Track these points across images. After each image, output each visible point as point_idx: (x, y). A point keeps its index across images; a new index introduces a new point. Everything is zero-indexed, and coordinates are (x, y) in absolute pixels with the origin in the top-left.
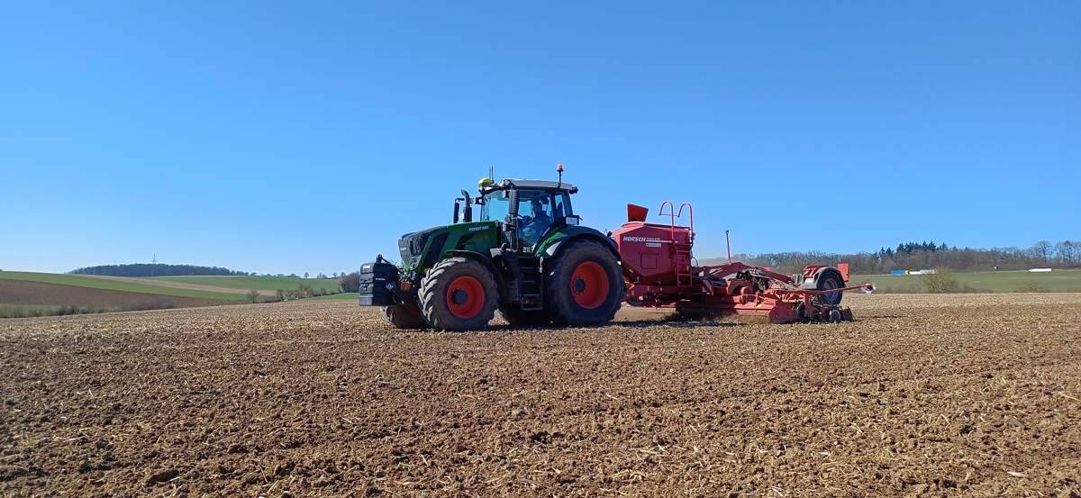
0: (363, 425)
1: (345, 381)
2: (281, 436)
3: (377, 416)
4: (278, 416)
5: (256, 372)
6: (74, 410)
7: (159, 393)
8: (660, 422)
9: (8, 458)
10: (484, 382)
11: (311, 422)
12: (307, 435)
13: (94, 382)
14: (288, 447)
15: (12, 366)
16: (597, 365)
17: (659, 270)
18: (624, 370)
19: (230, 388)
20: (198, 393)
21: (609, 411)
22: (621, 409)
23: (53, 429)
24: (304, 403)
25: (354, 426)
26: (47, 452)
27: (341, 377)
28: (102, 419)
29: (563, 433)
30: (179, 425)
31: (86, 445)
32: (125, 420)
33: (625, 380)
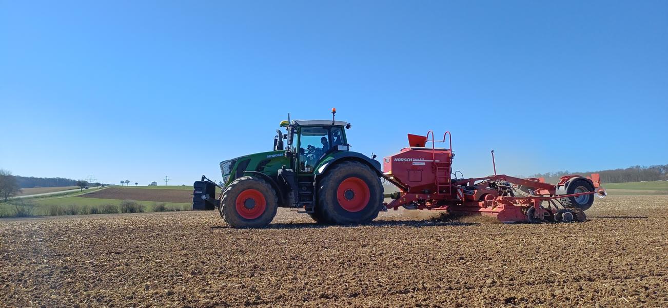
0: (392, 284)
1: (374, 254)
2: (347, 289)
3: (399, 279)
4: (342, 276)
5: (323, 247)
6: (234, 267)
7: (274, 258)
8: (598, 293)
9: (209, 295)
10: (462, 258)
11: (360, 281)
12: (361, 289)
13: (240, 251)
14: (351, 296)
15: (199, 240)
16: (539, 248)
17: (423, 183)
18: (560, 253)
19: (311, 256)
20: (294, 259)
21: (556, 283)
22: (565, 282)
23: (227, 278)
24: (353, 267)
25: (387, 285)
26: (226, 292)
27: (371, 252)
28: (249, 273)
29: (526, 298)
30: (289, 279)
31: (244, 289)
32: (261, 274)
33: (563, 260)
